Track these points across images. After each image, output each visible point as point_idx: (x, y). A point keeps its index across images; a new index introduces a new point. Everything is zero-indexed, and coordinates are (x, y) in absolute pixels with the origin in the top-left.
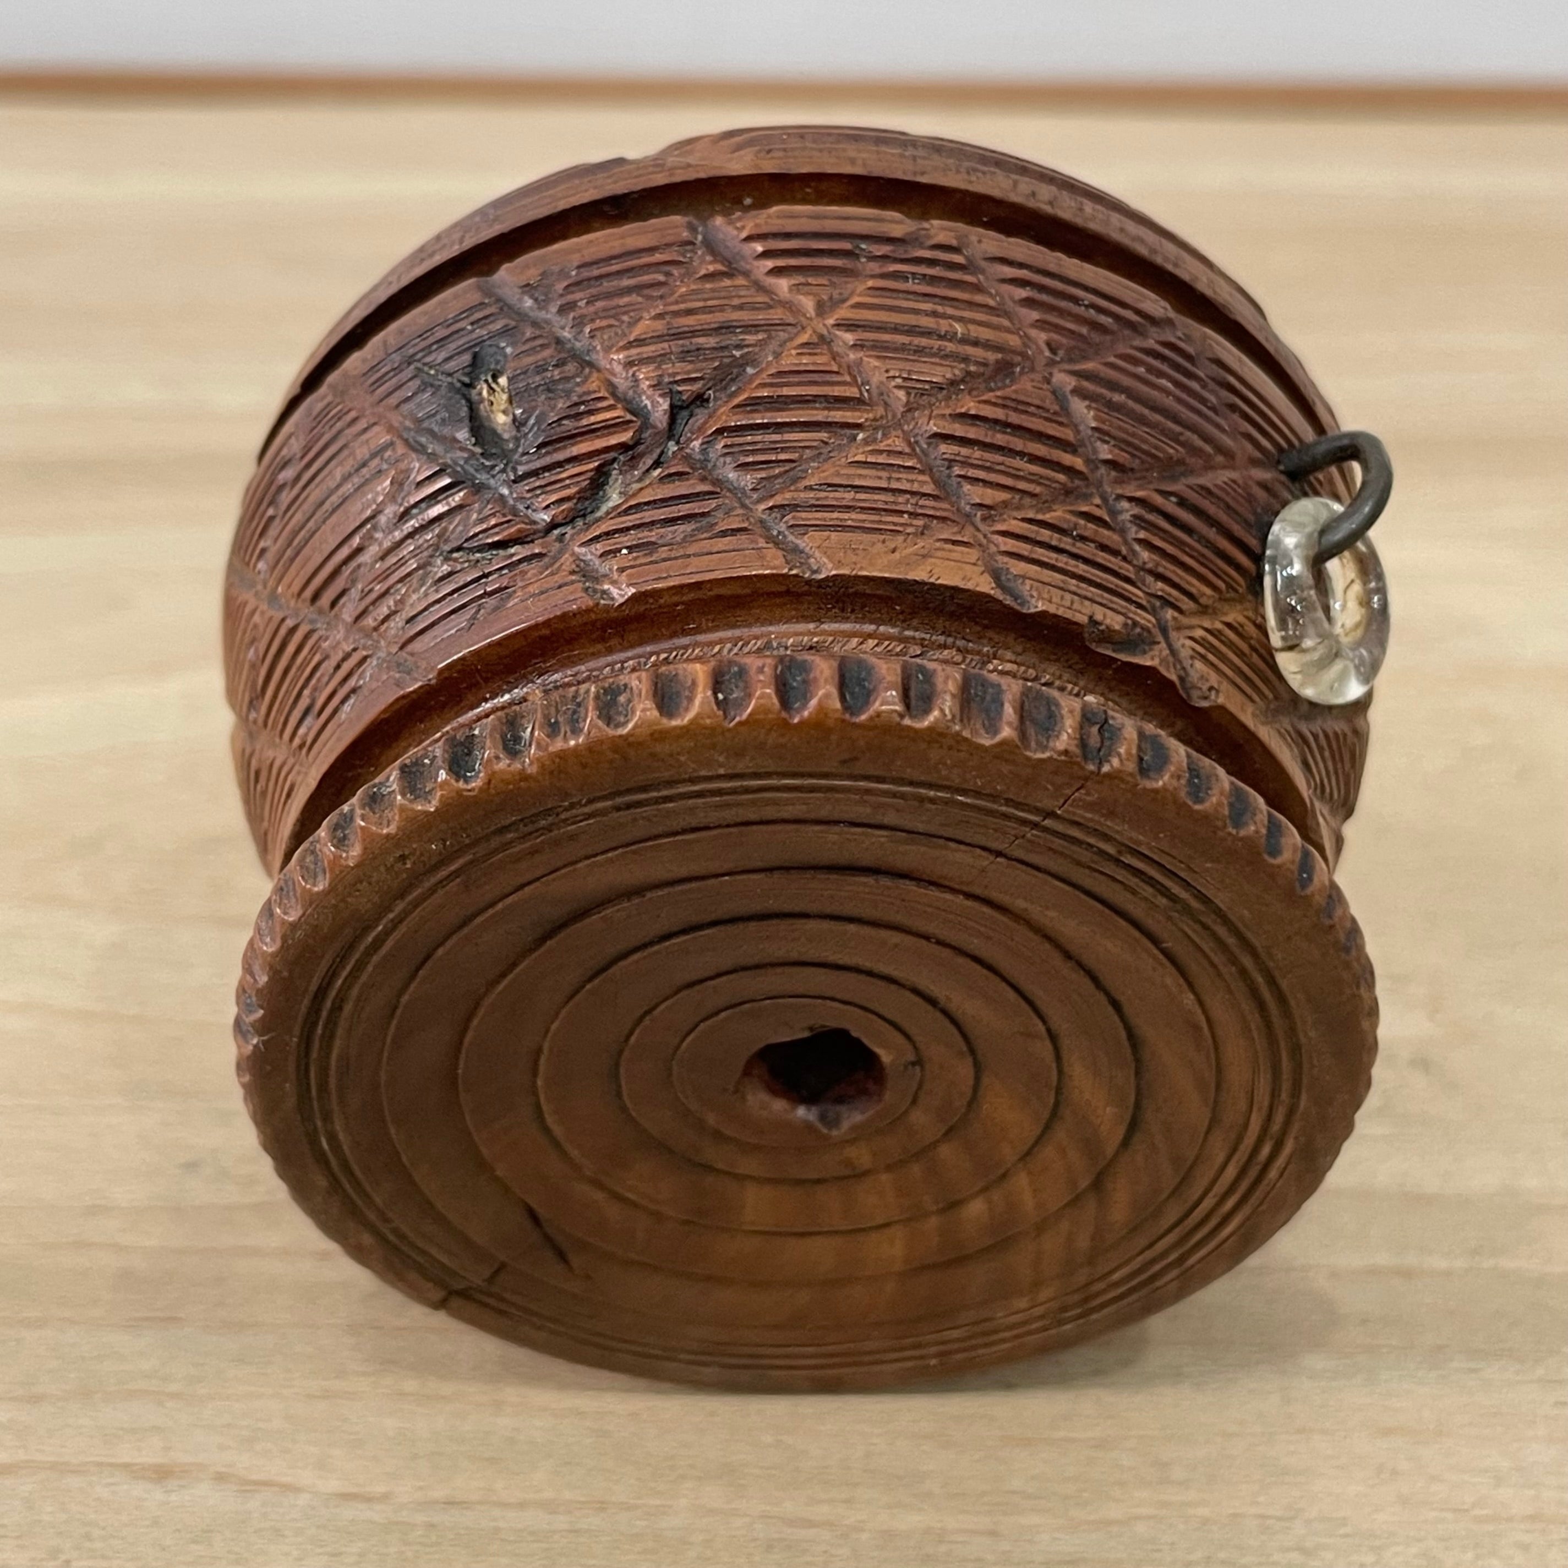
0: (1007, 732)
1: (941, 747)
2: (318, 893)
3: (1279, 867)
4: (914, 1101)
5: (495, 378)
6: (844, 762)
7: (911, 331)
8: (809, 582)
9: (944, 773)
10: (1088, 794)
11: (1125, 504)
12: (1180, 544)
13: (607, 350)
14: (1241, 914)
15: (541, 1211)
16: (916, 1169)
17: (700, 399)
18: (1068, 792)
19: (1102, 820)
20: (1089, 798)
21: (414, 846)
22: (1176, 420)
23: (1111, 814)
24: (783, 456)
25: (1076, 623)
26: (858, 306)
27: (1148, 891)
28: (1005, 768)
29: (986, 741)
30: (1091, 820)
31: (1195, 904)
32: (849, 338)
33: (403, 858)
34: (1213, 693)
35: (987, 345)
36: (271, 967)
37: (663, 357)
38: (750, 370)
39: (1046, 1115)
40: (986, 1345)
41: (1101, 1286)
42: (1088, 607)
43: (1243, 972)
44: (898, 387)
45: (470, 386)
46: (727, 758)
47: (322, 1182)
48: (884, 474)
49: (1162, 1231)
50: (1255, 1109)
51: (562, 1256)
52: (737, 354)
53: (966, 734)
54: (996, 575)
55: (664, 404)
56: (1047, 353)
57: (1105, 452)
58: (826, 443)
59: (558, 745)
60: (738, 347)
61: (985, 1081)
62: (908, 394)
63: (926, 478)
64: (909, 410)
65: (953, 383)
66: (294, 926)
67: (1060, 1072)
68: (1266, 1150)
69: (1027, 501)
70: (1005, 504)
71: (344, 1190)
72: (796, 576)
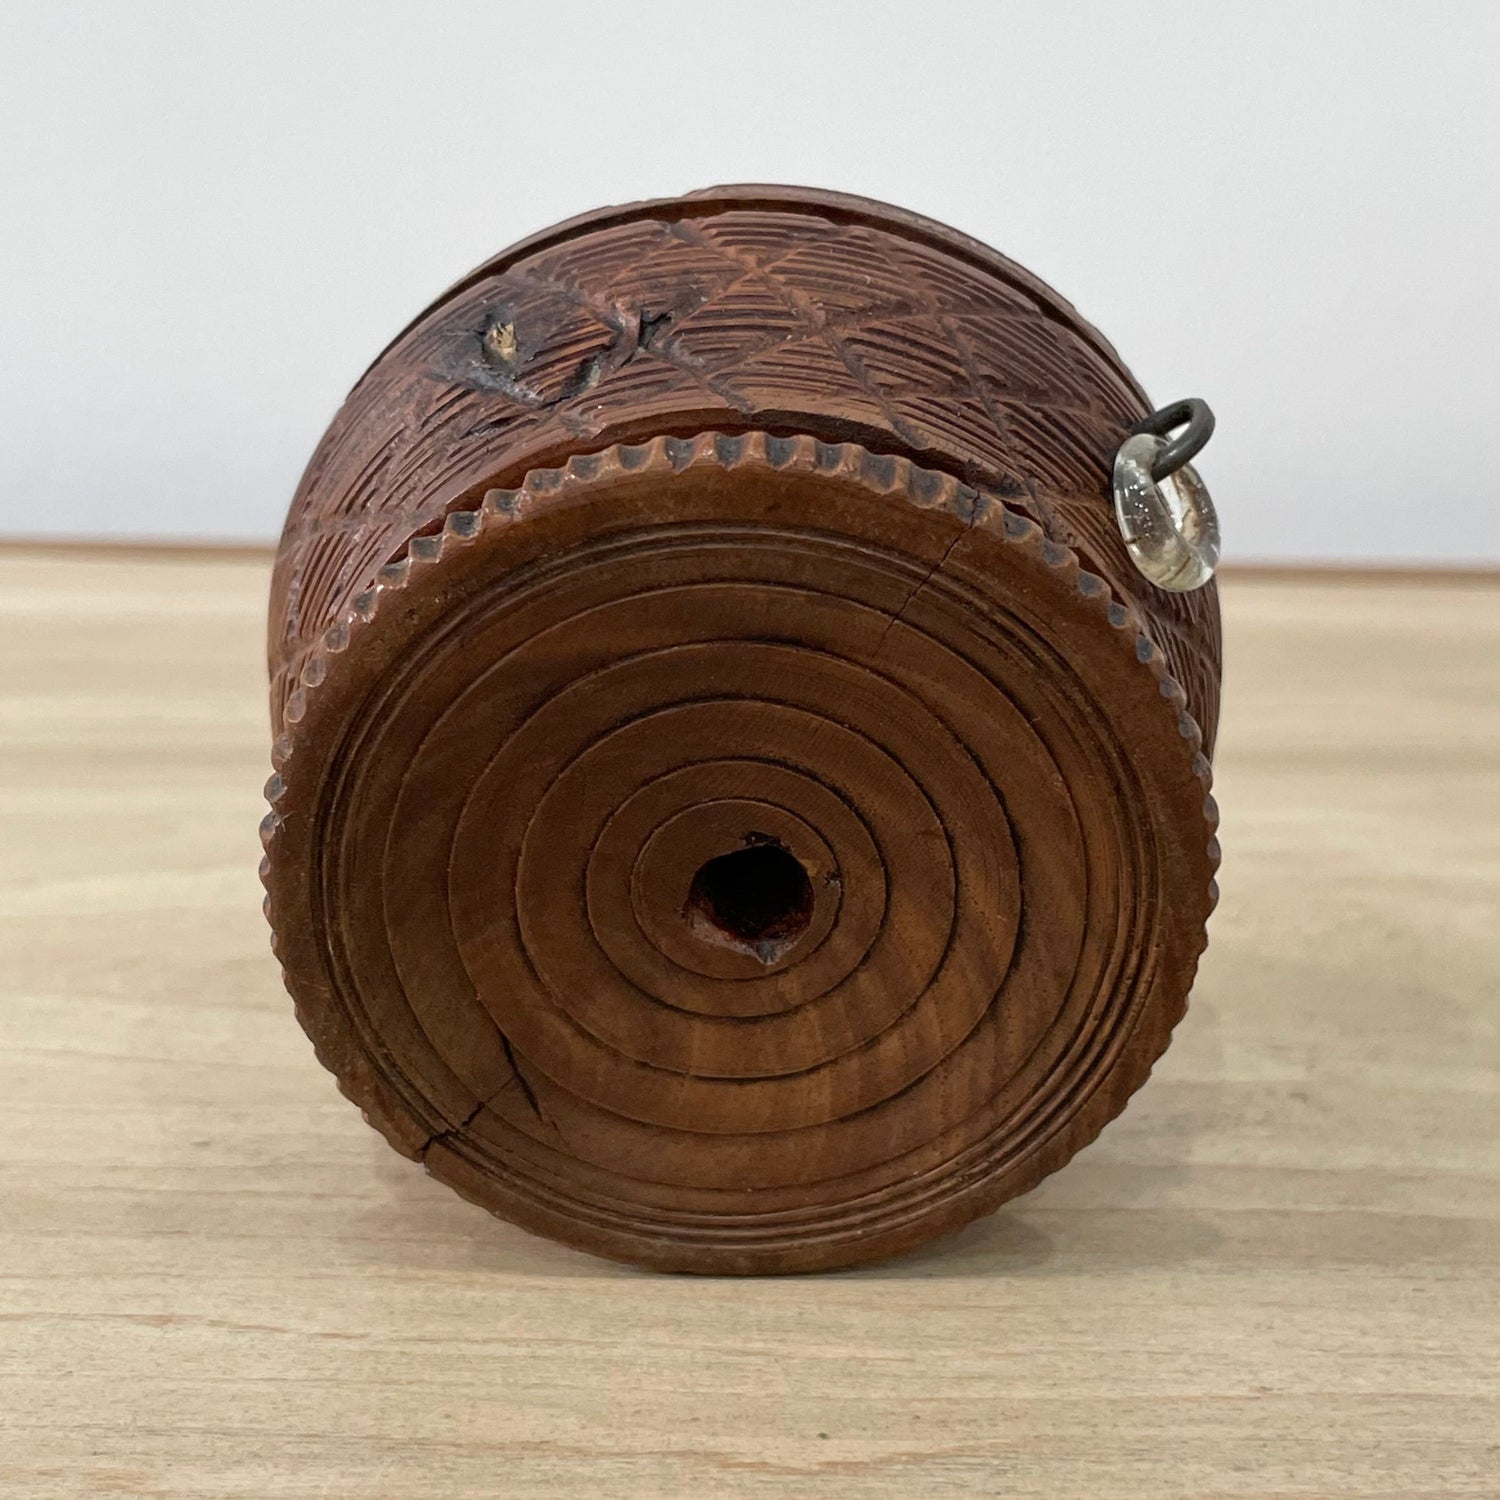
0: (898, 485)
1: (846, 495)
2: (340, 654)
3: (1122, 631)
4: (836, 924)
5: (503, 326)
6: (770, 509)
7: (831, 276)
8: (744, 416)
9: (849, 521)
10: (965, 546)
11: (1000, 406)
12: (1045, 442)
13: (592, 294)
14: (1094, 680)
15: (515, 1044)
16: (838, 1002)
17: (663, 318)
18: (947, 542)
19: (977, 573)
20: (965, 550)
21: (422, 600)
22: (1040, 364)
23: (983, 568)
24: (727, 345)
25: (959, 461)
26: (790, 261)
27: (1017, 653)
28: (897, 516)
29: (882, 491)
30: (969, 574)
31: (1056, 668)
32: (781, 278)
33: (412, 612)
34: (1072, 539)
35: (890, 291)
36: (297, 737)
37: (634, 293)
38: (703, 299)
39: (946, 927)
40: (905, 1210)
41: (1001, 1133)
42: (969, 455)
43: (1101, 748)
44: (819, 309)
45: (483, 334)
46: (675, 504)
47: (325, 992)
48: (807, 358)
49: (1052, 1062)
50: (1121, 910)
51: (531, 1097)
52: (694, 287)
53: (865, 484)
54: (896, 424)
55: (635, 323)
56: (938, 305)
57: (986, 370)
58: (762, 340)
59: (541, 494)
60: (696, 282)
61: (895, 896)
62: (827, 314)
63: (841, 363)
64: (828, 324)
65: (862, 310)
66: (318, 690)
67: (958, 882)
68: (1134, 960)
69: (921, 388)
70: (903, 387)
71: (345, 1008)
72: (736, 410)
